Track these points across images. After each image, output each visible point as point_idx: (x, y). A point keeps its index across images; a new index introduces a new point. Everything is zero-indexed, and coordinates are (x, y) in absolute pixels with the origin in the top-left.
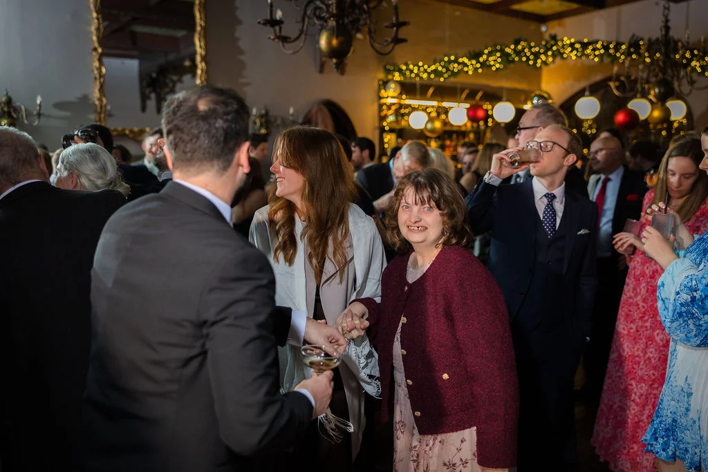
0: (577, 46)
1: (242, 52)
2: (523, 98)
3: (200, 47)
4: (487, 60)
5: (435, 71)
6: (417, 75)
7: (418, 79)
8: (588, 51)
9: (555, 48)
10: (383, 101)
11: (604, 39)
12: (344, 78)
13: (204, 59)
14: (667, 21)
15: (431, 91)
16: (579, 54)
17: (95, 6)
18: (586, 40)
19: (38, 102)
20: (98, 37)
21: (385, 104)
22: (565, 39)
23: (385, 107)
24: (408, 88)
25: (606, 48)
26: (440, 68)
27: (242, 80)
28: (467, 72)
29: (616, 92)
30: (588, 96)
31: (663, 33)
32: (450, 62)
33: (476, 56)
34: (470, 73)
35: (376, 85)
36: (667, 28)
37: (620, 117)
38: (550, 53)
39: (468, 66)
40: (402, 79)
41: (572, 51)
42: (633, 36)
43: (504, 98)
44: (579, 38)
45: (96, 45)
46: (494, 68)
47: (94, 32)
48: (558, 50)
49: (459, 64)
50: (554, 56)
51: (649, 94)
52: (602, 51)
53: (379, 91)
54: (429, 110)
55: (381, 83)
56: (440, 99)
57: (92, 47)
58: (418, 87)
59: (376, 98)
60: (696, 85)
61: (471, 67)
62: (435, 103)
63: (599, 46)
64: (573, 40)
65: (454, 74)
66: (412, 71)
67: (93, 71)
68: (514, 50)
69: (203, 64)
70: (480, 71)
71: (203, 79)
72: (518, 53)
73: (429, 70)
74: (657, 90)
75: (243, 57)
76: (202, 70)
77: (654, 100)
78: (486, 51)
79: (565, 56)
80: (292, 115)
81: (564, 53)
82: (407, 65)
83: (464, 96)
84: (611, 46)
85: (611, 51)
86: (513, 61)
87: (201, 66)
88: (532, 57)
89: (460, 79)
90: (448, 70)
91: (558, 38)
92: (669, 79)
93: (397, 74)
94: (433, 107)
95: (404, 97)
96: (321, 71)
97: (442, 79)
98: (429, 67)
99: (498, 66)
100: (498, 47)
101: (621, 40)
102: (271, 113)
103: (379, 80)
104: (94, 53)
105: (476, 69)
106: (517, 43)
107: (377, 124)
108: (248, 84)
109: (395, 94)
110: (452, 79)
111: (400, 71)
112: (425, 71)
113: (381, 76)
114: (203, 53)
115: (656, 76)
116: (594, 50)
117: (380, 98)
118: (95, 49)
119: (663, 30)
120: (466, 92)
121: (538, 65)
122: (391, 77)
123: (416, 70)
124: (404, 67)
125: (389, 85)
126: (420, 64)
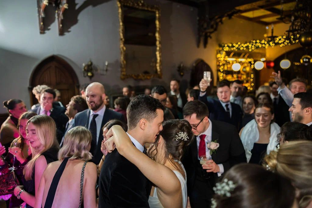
10: (219, 59)
12: (206, 50)
15: (232, 54)
17: (122, 19)
19: (107, 64)
20: (123, 34)
23: (220, 62)
45: (122, 37)
53: (217, 55)
55: (218, 51)
59: (215, 58)
67: (121, 49)
69: (160, 45)
71: (160, 51)
76: (159, 47)
95: (227, 57)
96: (198, 46)
104: (121, 41)
107: (216, 68)
109: (224, 56)
112: (242, 47)
113: (218, 48)
114: (160, 40)
118: (121, 39)
122: (221, 49)
123: (237, 46)
124: (230, 45)
125: (221, 52)
126: (239, 43)
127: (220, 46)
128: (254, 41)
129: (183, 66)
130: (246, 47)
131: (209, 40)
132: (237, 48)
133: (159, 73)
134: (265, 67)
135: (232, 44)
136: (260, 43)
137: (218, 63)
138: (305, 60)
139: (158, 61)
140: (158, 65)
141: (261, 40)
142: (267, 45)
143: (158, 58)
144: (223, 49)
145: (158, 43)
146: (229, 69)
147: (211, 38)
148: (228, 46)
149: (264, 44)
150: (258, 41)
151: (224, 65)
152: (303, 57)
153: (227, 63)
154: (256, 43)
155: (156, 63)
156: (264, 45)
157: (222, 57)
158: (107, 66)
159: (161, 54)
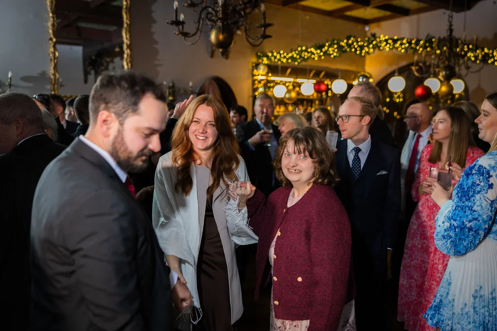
0: (390, 41)
1: (156, 43)
2: (352, 76)
3: (127, 38)
4: (328, 50)
5: (292, 58)
6: (279, 60)
7: (279, 63)
8: (397, 45)
9: (374, 43)
10: (256, 78)
11: (408, 37)
12: (228, 61)
13: (129, 47)
14: (451, 25)
15: (289, 71)
16: (391, 47)
17: (51, 9)
18: (396, 38)
19: (9, 76)
20: (53, 31)
21: (257, 80)
22: (382, 36)
23: (256, 82)
24: (273, 69)
25: (410, 43)
26: (295, 56)
27: (156, 62)
28: (314, 58)
29: (416, 74)
30: (397, 76)
31: (448, 34)
32: (302, 51)
33: (320, 47)
34: (316, 59)
35: (251, 67)
36: (451, 30)
37: (419, 91)
38: (371, 46)
39: (314, 54)
40: (269, 62)
41: (386, 45)
42: (428, 35)
43: (340, 77)
44: (391, 37)
45: (52, 36)
46: (332, 56)
47: (51, 27)
48: (376, 44)
49: (308, 52)
50: (374, 48)
51: (439, 75)
52: (407, 45)
53: (253, 70)
54: (287, 84)
55: (254, 65)
56: (295, 77)
57: (49, 38)
58: (280, 68)
59: (251, 76)
60: (471, 70)
61: (316, 55)
62: (292, 80)
63: (405, 41)
64: (387, 37)
65: (304, 59)
66: (275, 57)
67: (49, 54)
68: (347, 43)
69: (129, 51)
70: (323, 58)
71: (128, 61)
72: (349, 46)
73: (287, 57)
75: (156, 46)
76: (127, 55)
77: (442, 79)
78: (327, 44)
79: (381, 48)
80: (191, 87)
81: (381, 46)
82: (272, 53)
83: (312, 75)
84: (413, 42)
85: (413, 46)
86: (346, 51)
87: (127, 52)
88: (358, 49)
89: (309, 63)
90: (301, 57)
91: (377, 35)
92: (452, 65)
93: (265, 59)
94: (290, 82)
95: (270, 75)
96: (212, 56)
97: (296, 63)
98: (287, 54)
99: (335, 54)
100: (336, 42)
101: (420, 38)
102: (176, 86)
103: (253, 63)
104: (50, 42)
105: (320, 57)
106: (348, 38)
107: (251, 94)
108: (160, 65)
109: (264, 73)
110: (304, 63)
111: (267, 57)
112: (285, 57)
113: (254, 60)
114: (128, 43)
115: (444, 63)
116: (401, 44)
117: (253, 75)
118: (51, 39)
119: (448, 31)
120: (313, 72)
121: (363, 54)
123: (278, 56)
124: (270, 55)
125: (259, 67)
126: (281, 52)
127: (259, 57)
128: (300, 49)
141: (307, 48)
144: (262, 62)
150: (304, 48)
157: (260, 74)
158: (11, 78)
159: (130, 65)
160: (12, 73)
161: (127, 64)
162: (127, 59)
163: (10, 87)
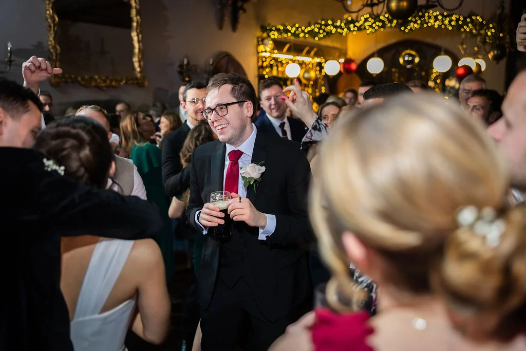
0: (440, 17)
1: (166, 9)
8: (446, 22)
10: (261, 54)
12: (236, 35)
13: (138, 13)
15: (287, 47)
16: (440, 24)
18: (445, 14)
19: (9, 49)
22: (431, 11)
24: (279, 45)
27: (166, 34)
35: (255, 41)
39: (343, 29)
40: (279, 38)
46: (367, 32)
48: (425, 20)
49: (335, 27)
52: (455, 22)
53: (258, 46)
55: (260, 39)
59: (256, 53)
62: (292, 57)
63: (453, 18)
64: (438, 13)
67: (47, 19)
69: (138, 17)
70: (355, 33)
71: (138, 31)
73: (306, 31)
74: (495, 52)
75: (166, 13)
76: (137, 23)
77: (491, 57)
78: (363, 18)
80: (212, 65)
81: (429, 22)
84: (461, 19)
85: (460, 23)
87: (136, 19)
90: (324, 31)
95: (276, 51)
96: (221, 27)
97: (317, 39)
99: (372, 30)
103: (259, 37)
107: (256, 73)
108: (170, 37)
109: (271, 49)
112: (303, 31)
113: (259, 33)
114: (138, 7)
117: (259, 52)
122: (265, 35)
123: (293, 30)
124: (282, 28)
125: (266, 41)
126: (297, 25)
127: (264, 29)
128: (323, 22)
129: (188, 63)
130: (309, 32)
131: (242, 17)
132: (294, 34)
133: (139, 75)
134: (342, 70)
135: (285, 26)
136: (333, 25)
137: (260, 63)
138: (406, 59)
139: (136, 50)
140: (135, 59)
141: (334, 21)
142: (346, 30)
143: (136, 45)
144: (269, 36)
145: (134, 12)
146: (280, 76)
147: (245, 11)
148: (278, 30)
149: (340, 27)
150: (330, 22)
151: (271, 66)
152: (403, 54)
153: (279, 63)
154: (326, 25)
155: (132, 54)
156: (339, 30)
157: (267, 50)
158: (11, 52)
159: (140, 36)
160: (12, 44)
161: (138, 35)
162: (137, 29)
163: (10, 65)
